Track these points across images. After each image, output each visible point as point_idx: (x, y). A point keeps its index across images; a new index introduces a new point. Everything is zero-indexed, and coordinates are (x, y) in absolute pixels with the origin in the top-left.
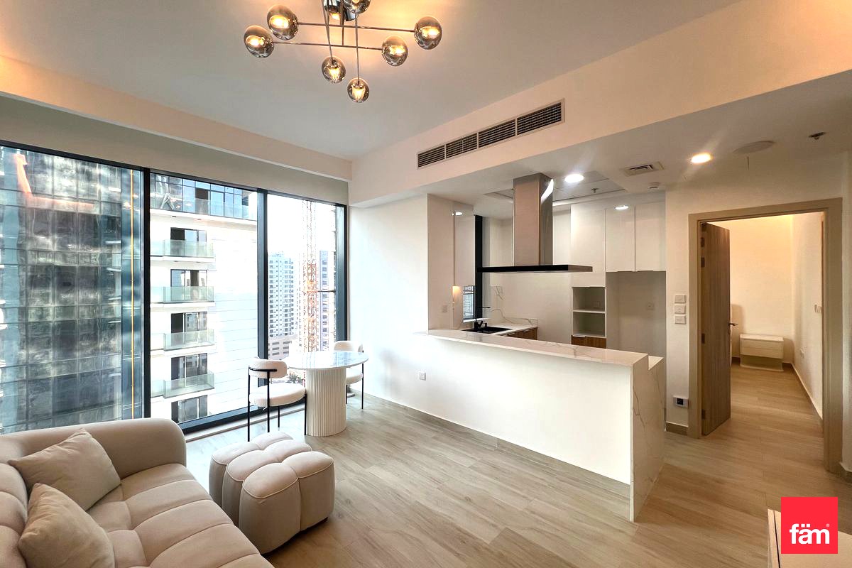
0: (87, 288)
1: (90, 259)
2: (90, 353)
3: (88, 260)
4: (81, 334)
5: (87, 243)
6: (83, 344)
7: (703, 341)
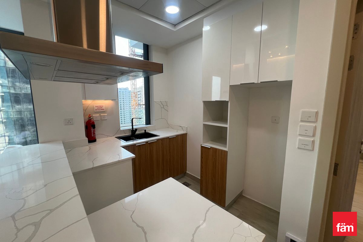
0: (27, 103)
1: (27, 90)
2: (32, 131)
3: (26, 90)
4: (27, 123)
5: (24, 82)
6: (28, 128)
7: (335, 173)
